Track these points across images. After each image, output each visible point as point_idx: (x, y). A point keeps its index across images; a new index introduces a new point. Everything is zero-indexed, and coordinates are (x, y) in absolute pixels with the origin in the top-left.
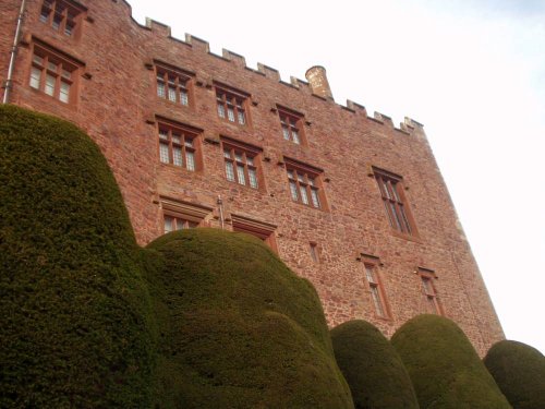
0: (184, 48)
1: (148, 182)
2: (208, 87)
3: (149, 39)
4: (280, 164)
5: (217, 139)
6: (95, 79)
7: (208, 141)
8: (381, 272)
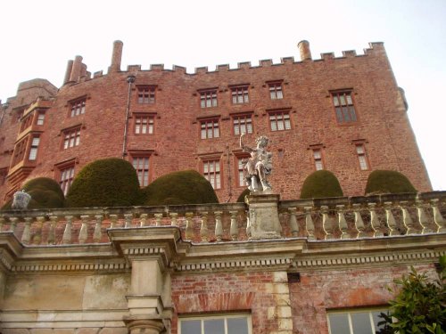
0: (214, 75)
1: (192, 151)
2: (226, 90)
3: (196, 79)
4: (264, 115)
5: (228, 117)
6: (163, 117)
7: (224, 120)
8: (324, 151)
